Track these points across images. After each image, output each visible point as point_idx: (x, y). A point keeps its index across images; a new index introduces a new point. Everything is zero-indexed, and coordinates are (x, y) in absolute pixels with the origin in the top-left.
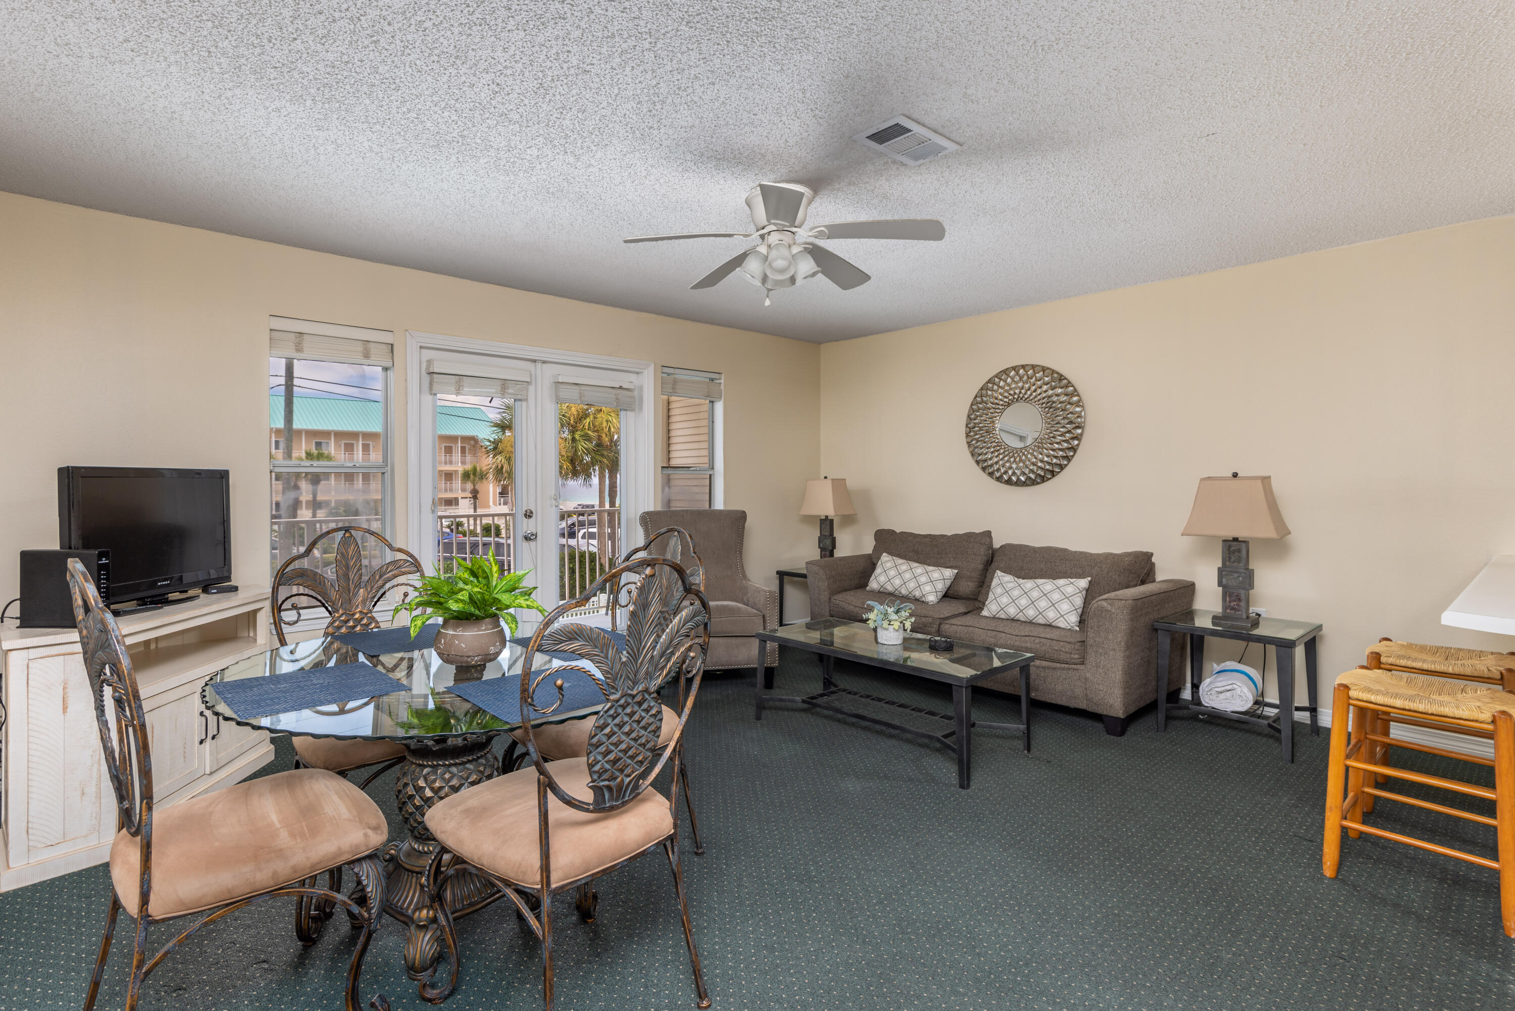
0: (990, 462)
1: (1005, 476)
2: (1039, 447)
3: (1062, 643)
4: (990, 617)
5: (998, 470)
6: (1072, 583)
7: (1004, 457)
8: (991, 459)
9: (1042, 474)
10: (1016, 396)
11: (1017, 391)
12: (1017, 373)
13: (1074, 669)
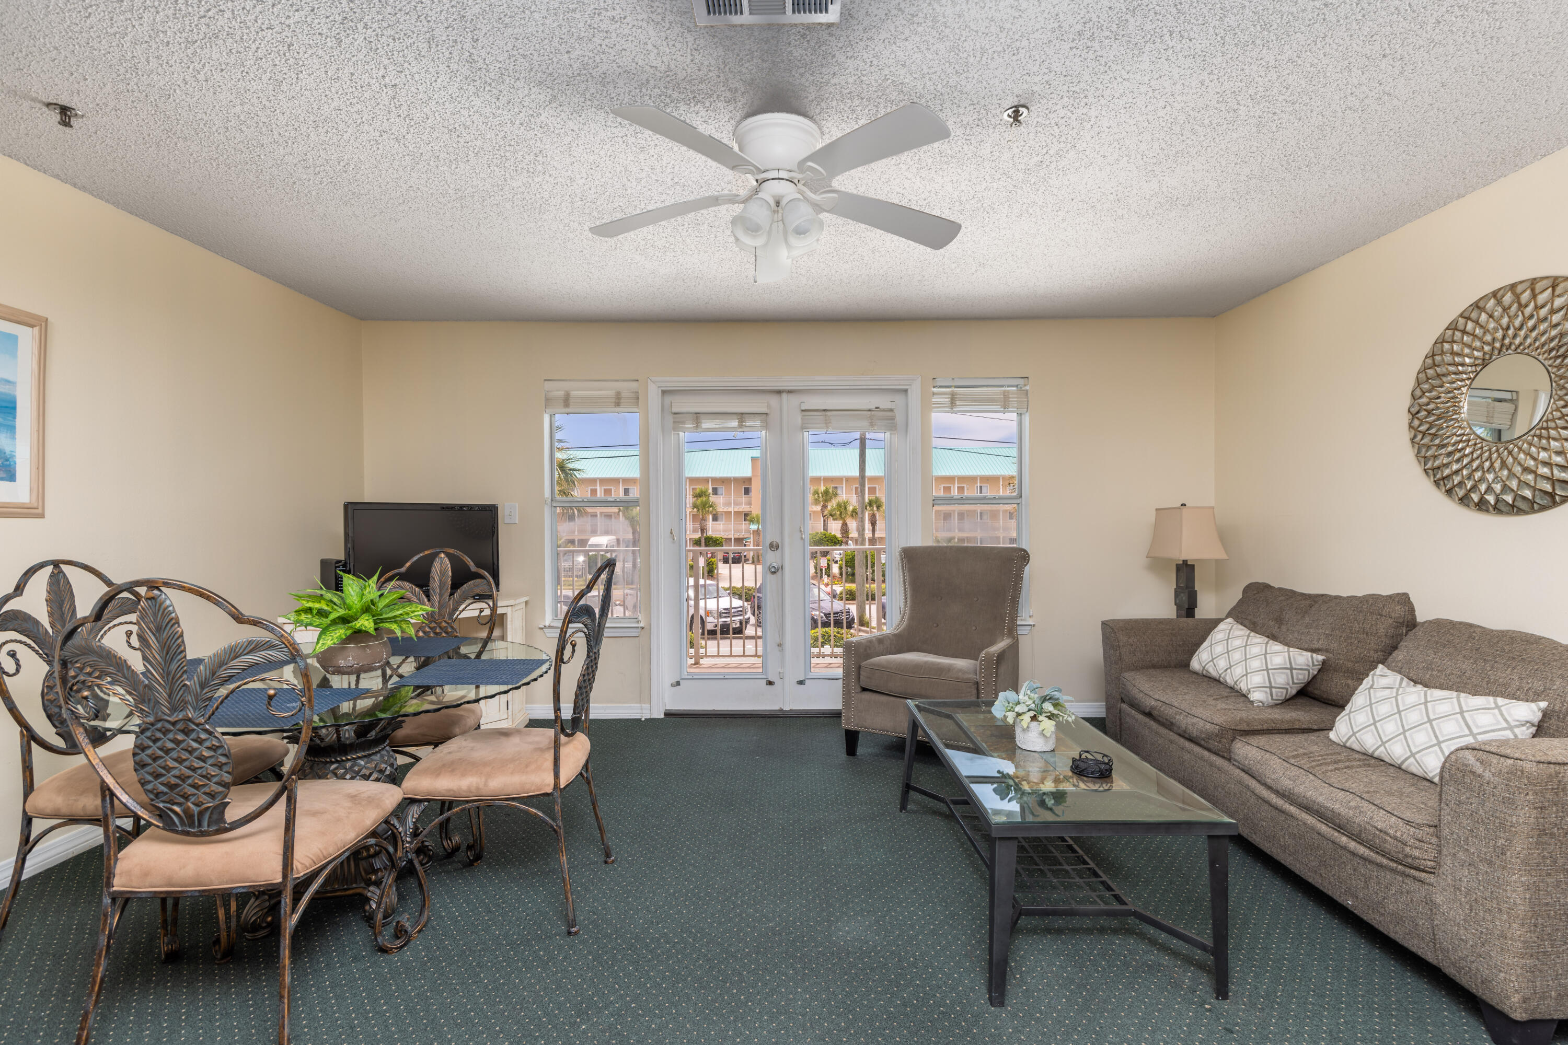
0: (1447, 472)
1: (1473, 496)
2: (1540, 437)
3: (1393, 819)
4: (1339, 745)
5: (1461, 484)
6: (1498, 707)
7: (1472, 460)
8: (1446, 465)
9: (1548, 488)
10: (1497, 345)
11: (1499, 335)
12: (1499, 302)
13: (1415, 878)
